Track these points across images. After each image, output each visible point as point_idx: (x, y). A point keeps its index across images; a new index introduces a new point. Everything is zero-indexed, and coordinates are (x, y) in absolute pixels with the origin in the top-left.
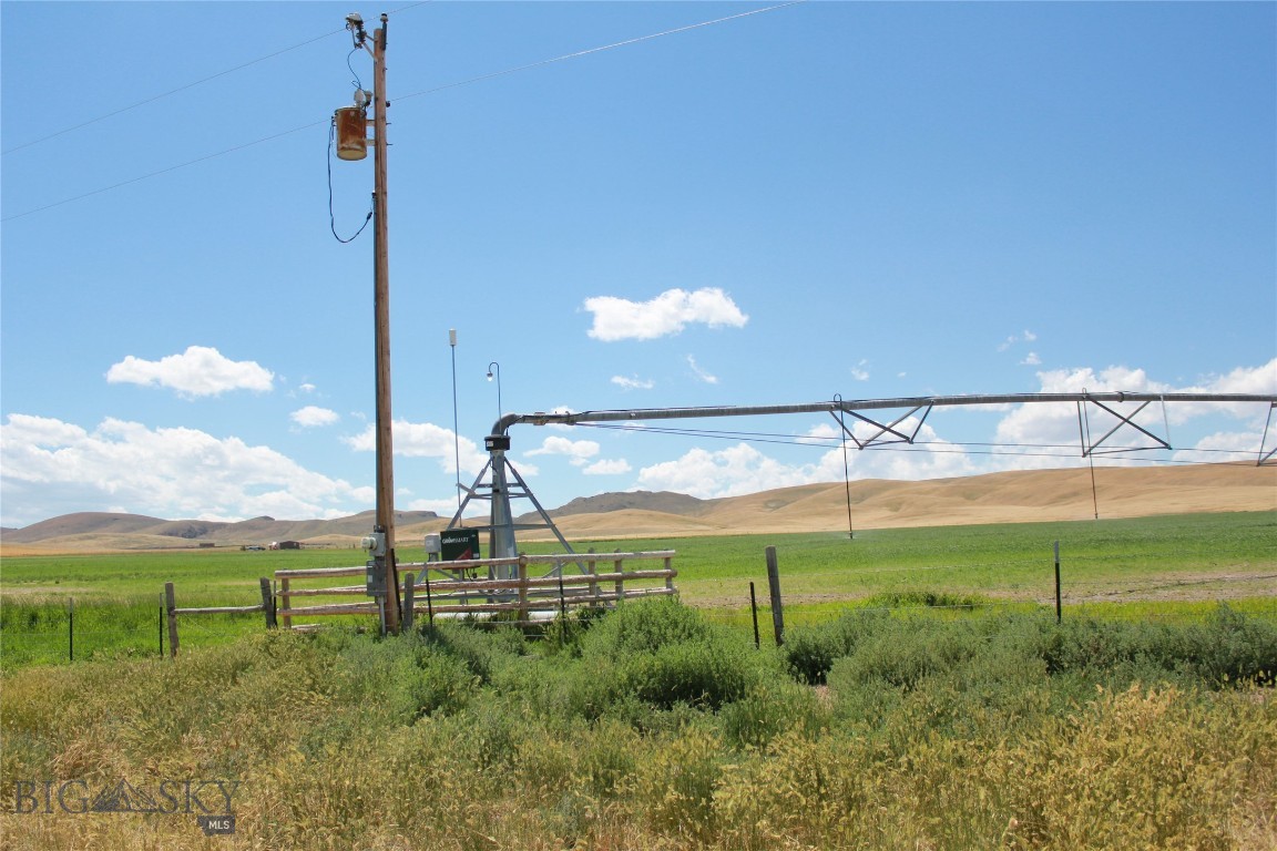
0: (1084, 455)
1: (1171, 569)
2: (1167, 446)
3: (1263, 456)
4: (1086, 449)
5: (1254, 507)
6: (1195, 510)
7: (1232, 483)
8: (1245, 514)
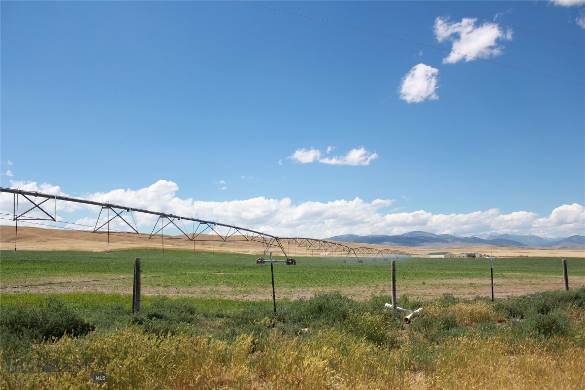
0: (14, 220)
1: (50, 276)
2: (54, 220)
3: (96, 229)
4: (15, 217)
5: (95, 250)
6: (71, 249)
7: (88, 239)
8: (91, 253)
